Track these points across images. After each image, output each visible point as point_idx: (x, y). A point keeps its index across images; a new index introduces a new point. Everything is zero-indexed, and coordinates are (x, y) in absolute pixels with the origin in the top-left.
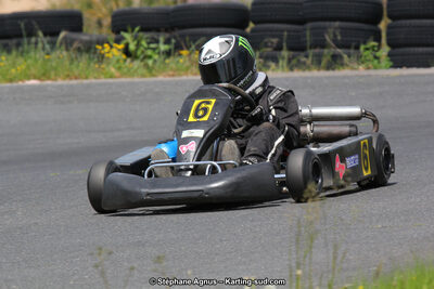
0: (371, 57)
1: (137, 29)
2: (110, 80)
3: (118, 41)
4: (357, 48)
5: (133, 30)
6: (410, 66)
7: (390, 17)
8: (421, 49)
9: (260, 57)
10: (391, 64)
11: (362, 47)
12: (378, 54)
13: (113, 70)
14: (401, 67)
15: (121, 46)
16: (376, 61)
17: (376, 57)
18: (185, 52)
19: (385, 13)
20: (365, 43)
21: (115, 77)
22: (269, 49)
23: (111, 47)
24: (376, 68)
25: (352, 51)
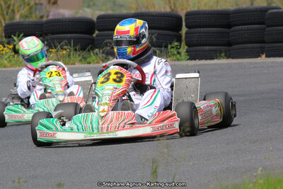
0: (176, 52)
1: (22, 35)
2: (4, 69)
3: (9, 43)
4: (166, 47)
5: (19, 36)
6: (201, 58)
7: (187, 26)
8: (207, 48)
9: (103, 53)
10: (188, 57)
11: (169, 46)
12: (179, 50)
13: (6, 62)
14: (195, 59)
15: (11, 47)
16: (178, 56)
17: (179, 53)
18: (54, 50)
19: (184, 24)
20: (171, 44)
21: (8, 67)
22: (108, 48)
23: (4, 47)
24: (178, 60)
25: (163, 49)
